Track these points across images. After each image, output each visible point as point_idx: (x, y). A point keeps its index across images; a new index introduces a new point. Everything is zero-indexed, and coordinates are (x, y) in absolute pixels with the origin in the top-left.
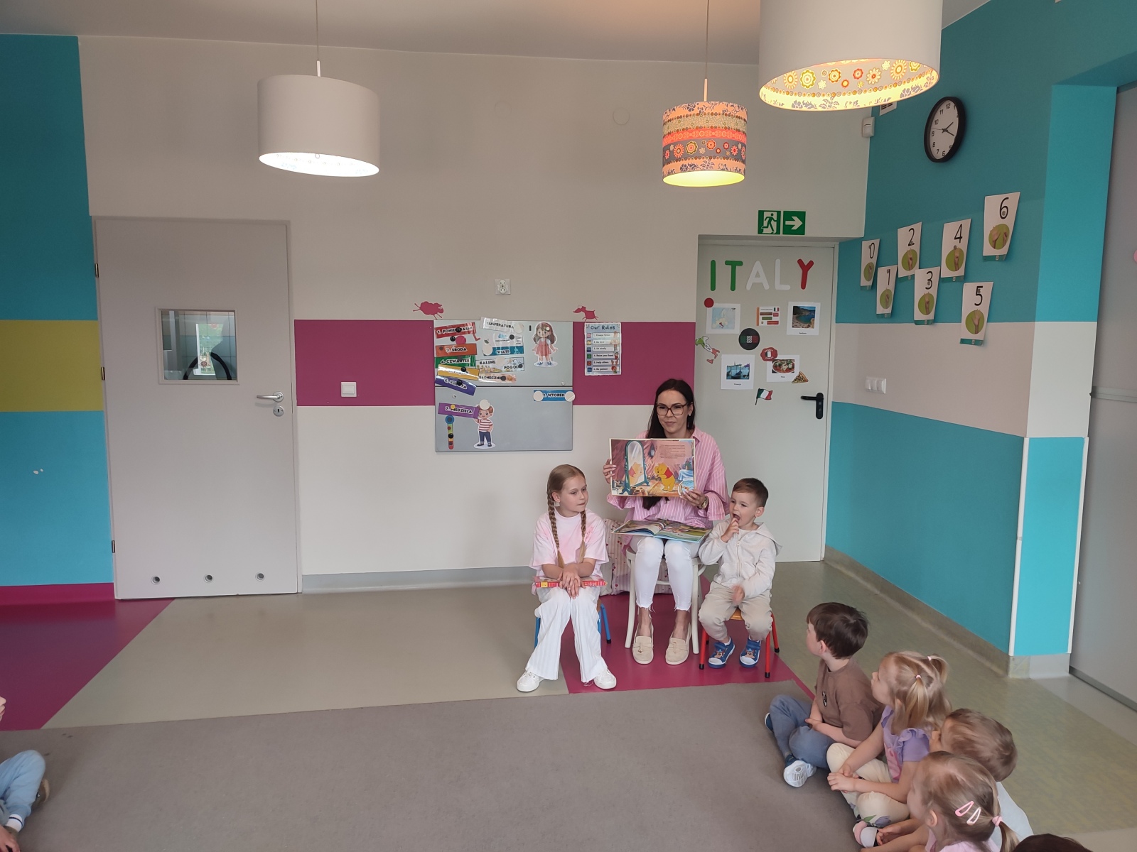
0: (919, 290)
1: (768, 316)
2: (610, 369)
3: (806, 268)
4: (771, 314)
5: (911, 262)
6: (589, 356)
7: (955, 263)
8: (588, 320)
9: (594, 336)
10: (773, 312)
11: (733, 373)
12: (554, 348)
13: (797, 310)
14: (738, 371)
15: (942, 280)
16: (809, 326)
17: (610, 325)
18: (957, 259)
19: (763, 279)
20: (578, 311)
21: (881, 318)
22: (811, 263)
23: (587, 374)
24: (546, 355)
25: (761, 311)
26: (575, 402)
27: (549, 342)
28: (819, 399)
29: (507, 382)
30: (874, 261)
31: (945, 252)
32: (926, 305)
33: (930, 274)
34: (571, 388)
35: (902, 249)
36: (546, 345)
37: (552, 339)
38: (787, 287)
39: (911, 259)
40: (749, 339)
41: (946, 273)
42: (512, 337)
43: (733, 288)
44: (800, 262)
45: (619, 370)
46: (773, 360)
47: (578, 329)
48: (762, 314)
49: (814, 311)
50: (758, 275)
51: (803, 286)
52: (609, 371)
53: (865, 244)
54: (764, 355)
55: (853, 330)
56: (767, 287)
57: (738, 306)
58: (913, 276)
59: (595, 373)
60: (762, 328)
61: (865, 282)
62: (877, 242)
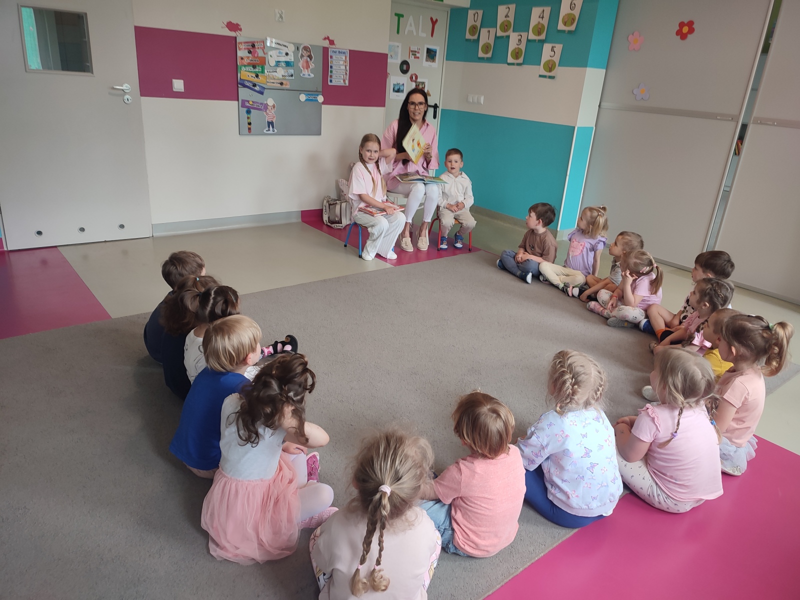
0: (512, 45)
1: (414, 53)
2: (342, 81)
3: (434, 23)
4: (416, 52)
5: (506, 28)
6: (331, 72)
7: (538, 32)
8: (331, 46)
9: (334, 57)
10: (417, 50)
11: (396, 89)
12: (312, 65)
13: (429, 51)
14: (399, 87)
15: (528, 41)
16: (433, 61)
17: (343, 51)
18: (539, 30)
19: (413, 28)
20: (325, 39)
21: (481, 60)
22: (437, 20)
23: (329, 83)
24: (307, 69)
25: (411, 49)
26: (323, 103)
27: (309, 59)
28: (435, 107)
29: (284, 86)
30: (478, 24)
31: (533, 23)
32: (517, 55)
33: (520, 37)
34: (321, 93)
35: (501, 19)
36: (307, 62)
37: (310, 57)
38: (424, 35)
39: (506, 26)
40: (405, 67)
41: (532, 36)
42: (287, 54)
43: (398, 32)
44: (432, 19)
45: (347, 82)
46: (416, 82)
47: (325, 50)
48: (412, 51)
49: (436, 52)
50: (411, 25)
51: (432, 35)
52: (341, 83)
53: (470, 11)
54: (411, 78)
55: (459, 66)
56: (415, 34)
57: (400, 45)
58: (508, 37)
59: (334, 83)
60: (411, 60)
61: (468, 36)
62: (480, 12)
